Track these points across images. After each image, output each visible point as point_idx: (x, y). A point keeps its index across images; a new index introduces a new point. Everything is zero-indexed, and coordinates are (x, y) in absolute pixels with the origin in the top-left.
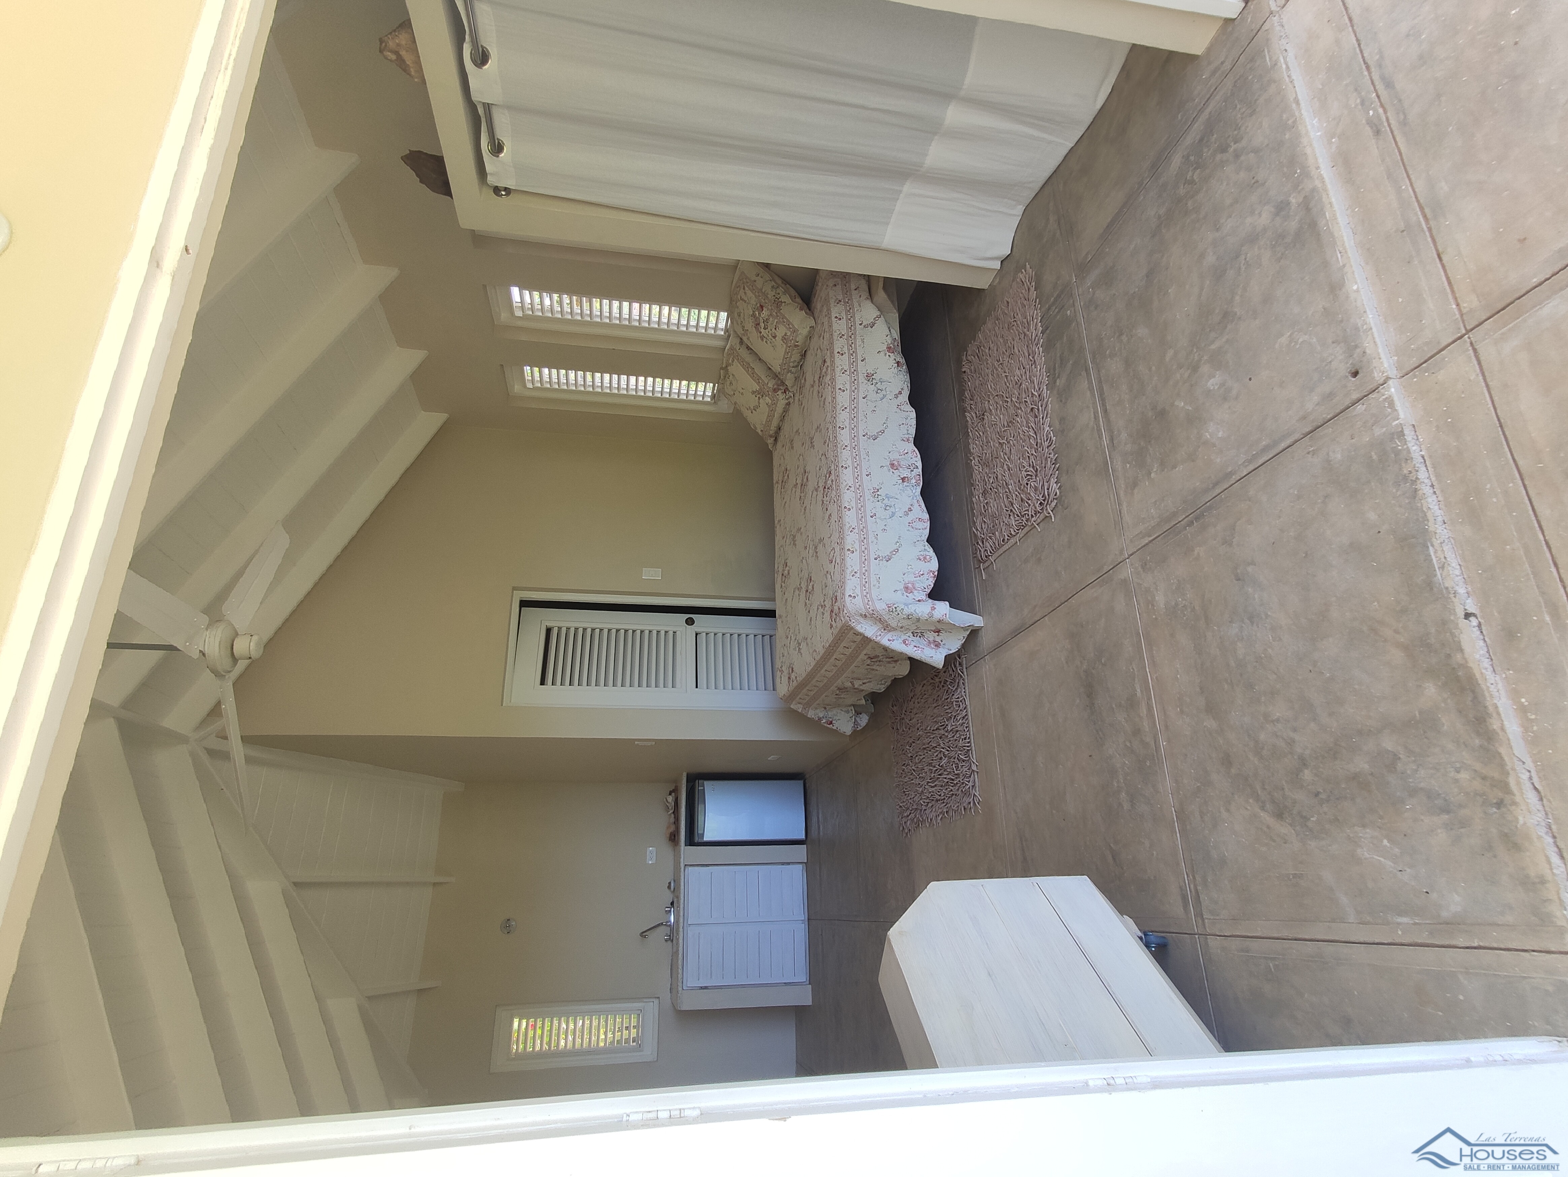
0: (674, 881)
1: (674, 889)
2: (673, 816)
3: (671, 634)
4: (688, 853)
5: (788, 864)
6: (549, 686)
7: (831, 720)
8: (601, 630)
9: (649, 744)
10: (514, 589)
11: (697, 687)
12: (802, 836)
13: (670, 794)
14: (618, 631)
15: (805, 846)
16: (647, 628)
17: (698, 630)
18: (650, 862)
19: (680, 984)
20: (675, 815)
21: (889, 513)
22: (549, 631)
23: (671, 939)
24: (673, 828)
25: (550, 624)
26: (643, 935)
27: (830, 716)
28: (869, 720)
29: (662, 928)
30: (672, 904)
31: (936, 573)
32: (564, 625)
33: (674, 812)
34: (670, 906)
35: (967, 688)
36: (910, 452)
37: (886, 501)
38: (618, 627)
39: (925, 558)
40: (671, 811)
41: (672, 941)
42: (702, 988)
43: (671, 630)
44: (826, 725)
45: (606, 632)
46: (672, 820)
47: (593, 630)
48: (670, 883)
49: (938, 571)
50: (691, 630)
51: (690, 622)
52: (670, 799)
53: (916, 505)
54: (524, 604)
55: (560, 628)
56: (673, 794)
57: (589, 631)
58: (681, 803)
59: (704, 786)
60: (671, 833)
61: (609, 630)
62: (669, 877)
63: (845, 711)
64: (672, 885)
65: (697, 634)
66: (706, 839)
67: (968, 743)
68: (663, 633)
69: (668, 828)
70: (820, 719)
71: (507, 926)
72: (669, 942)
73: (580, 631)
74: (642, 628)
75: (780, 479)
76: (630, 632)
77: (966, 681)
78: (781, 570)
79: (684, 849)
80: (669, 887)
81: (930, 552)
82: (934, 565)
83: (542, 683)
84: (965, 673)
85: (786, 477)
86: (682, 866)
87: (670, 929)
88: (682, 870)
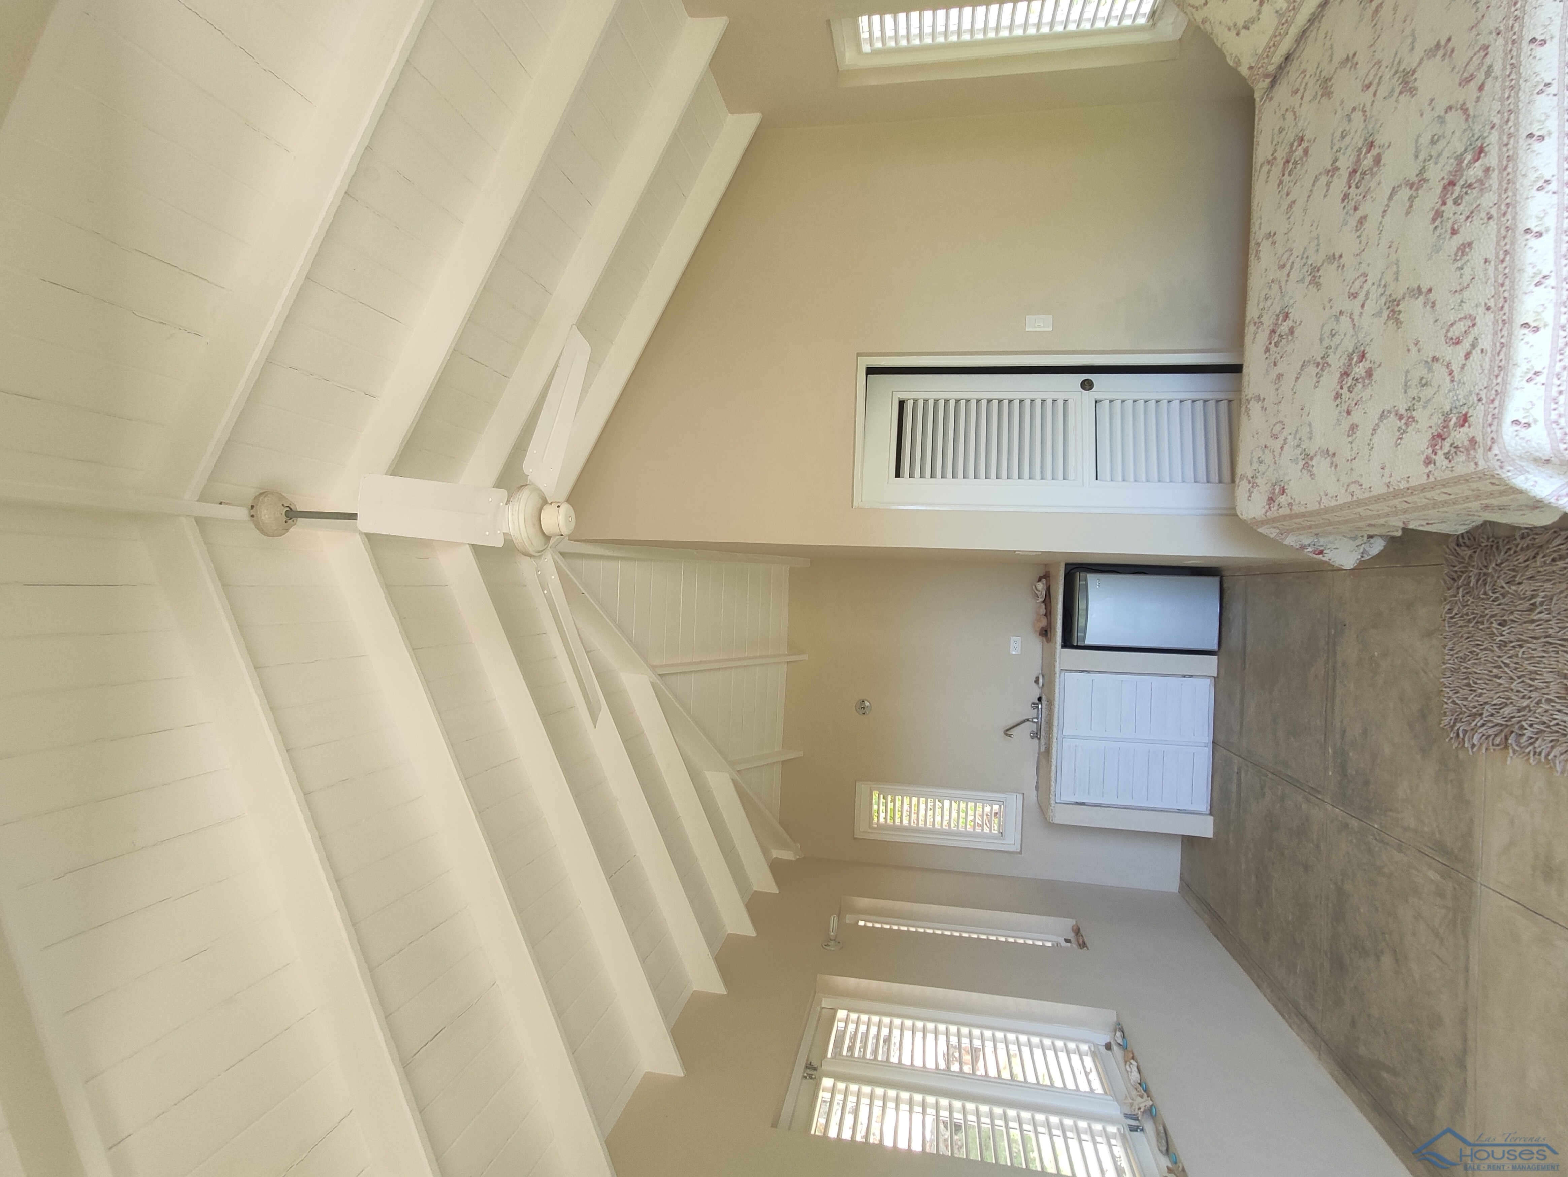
1: (1043, 685)
2: (1043, 606)
3: (1060, 403)
4: (1065, 657)
5: (1192, 677)
6: (905, 479)
8: (968, 401)
10: (859, 355)
11: (1097, 479)
12: (1215, 647)
13: (1039, 581)
14: (989, 401)
15: (1216, 657)
16: (1027, 396)
17: (1098, 397)
18: (1014, 653)
19: (1052, 797)
20: (1046, 605)
22: (902, 403)
23: (1036, 735)
24: (1044, 622)
25: (903, 396)
26: (1007, 732)
29: (1027, 723)
30: (1040, 699)
32: (921, 396)
33: (1043, 602)
34: (1037, 702)
38: (990, 396)
40: (1041, 600)
41: (1039, 739)
42: (1077, 803)
43: (1061, 397)
45: (973, 403)
46: (1043, 611)
47: (957, 401)
48: (1037, 678)
51: (1087, 385)
52: (1041, 586)
54: (871, 371)
55: (915, 401)
56: (1044, 580)
57: (952, 403)
58: (1057, 599)
59: (1086, 581)
60: (1042, 628)
61: (978, 401)
63: (1351, 538)
64: (1041, 680)
65: (1096, 402)
66: (1088, 642)
69: (1039, 621)
70: (1303, 547)
71: (862, 707)
72: (1036, 740)
73: (941, 403)
74: (1022, 396)
76: (1006, 402)
80: (1037, 681)
83: (898, 475)
86: (1057, 670)
87: (1037, 727)
88: (1057, 675)
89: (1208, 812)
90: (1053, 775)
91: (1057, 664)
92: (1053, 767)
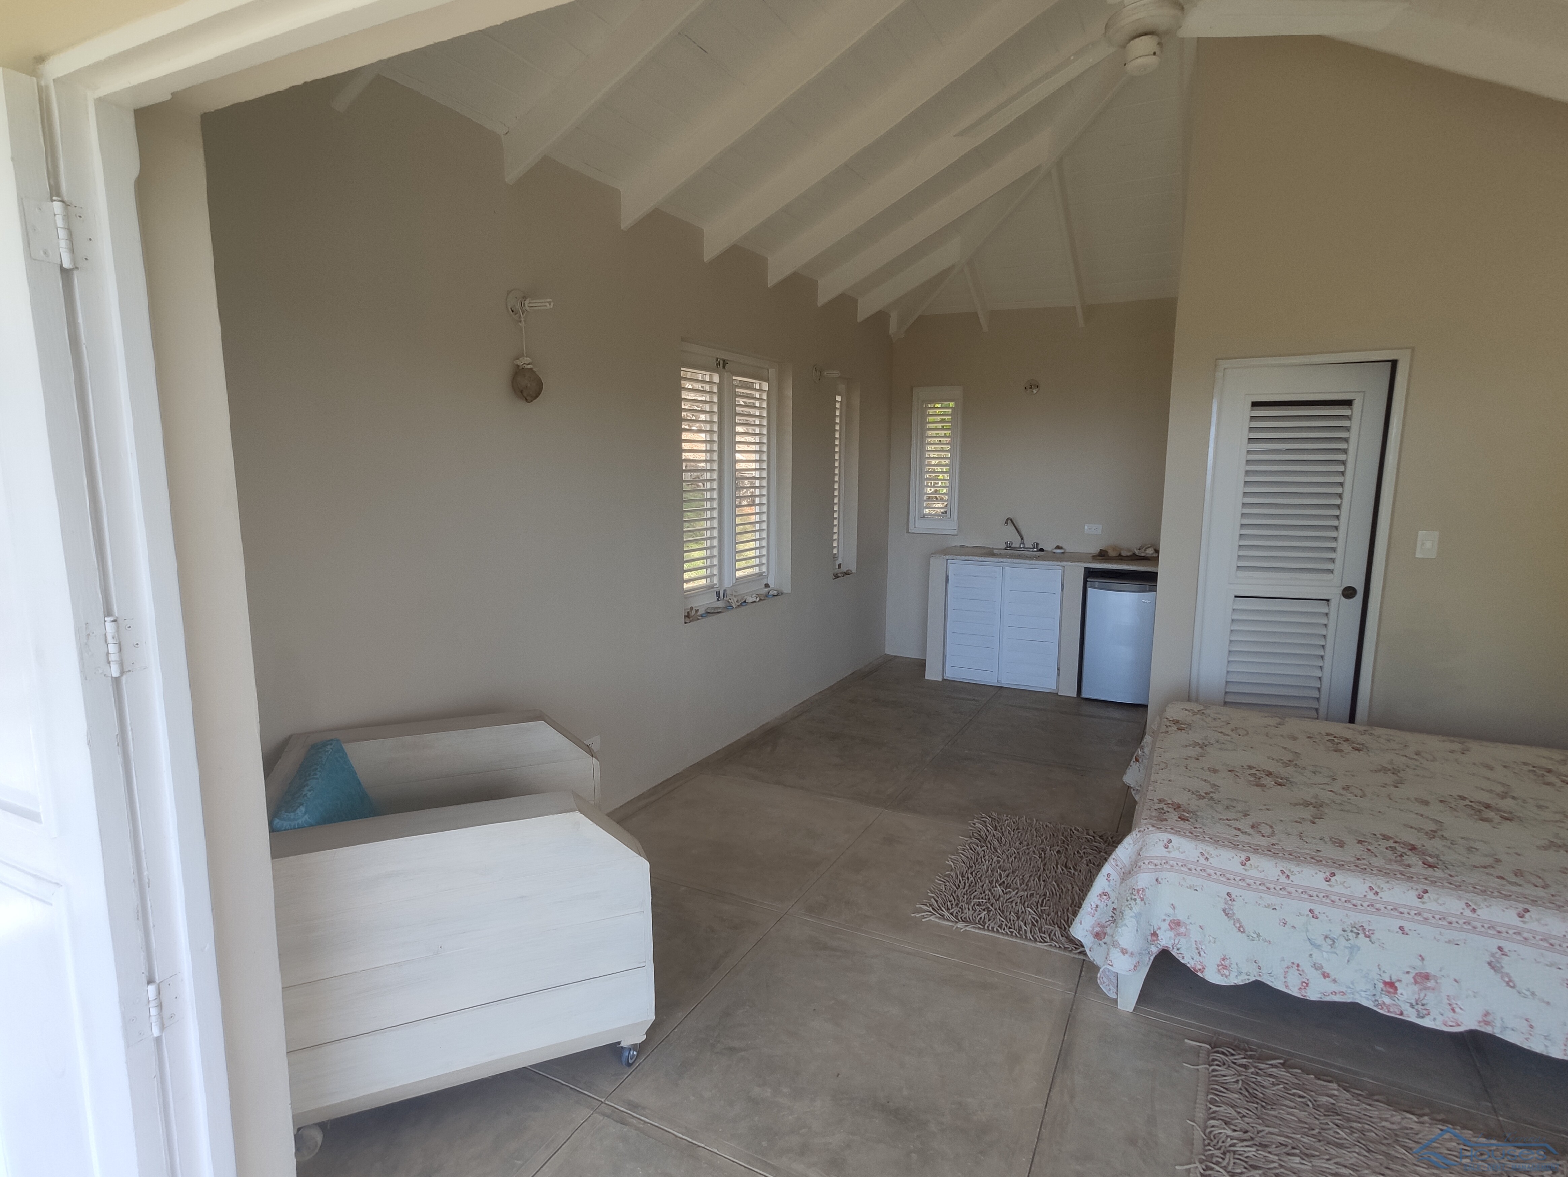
0: (1063, 553)
1: (1054, 553)
2: (1129, 554)
3: (1330, 566)
4: (1077, 571)
5: (1058, 674)
6: (1248, 412)
7: (1140, 761)
10: (1416, 350)
11: (1236, 597)
12: (1084, 695)
15: (1076, 696)
16: (1341, 534)
17: (1333, 603)
18: (1086, 527)
19: (954, 557)
20: (1130, 556)
21: (1320, 941)
22: (1348, 403)
23: (1009, 546)
24: (1112, 553)
25: (1357, 405)
26: (1010, 521)
27: (1144, 760)
29: (1019, 539)
30: (1042, 550)
31: (1199, 974)
32: (1355, 423)
33: (1134, 554)
34: (1040, 548)
35: (1057, 951)
37: (1342, 942)
39: (1225, 967)
40: (1137, 552)
41: (1004, 549)
42: (947, 577)
43: (1337, 567)
45: (1340, 479)
46: (1124, 553)
47: (1344, 463)
48: (1061, 548)
49: (1203, 980)
50: (1335, 594)
51: (1349, 593)
52: (1150, 552)
53: (1335, 987)
54: (1393, 366)
55: (1349, 418)
56: (1154, 555)
57: (1342, 457)
58: (1132, 565)
60: (1107, 552)
61: (1341, 484)
62: (1069, 548)
64: (1058, 551)
65: (1328, 600)
66: (1090, 590)
67: (993, 928)
68: (1332, 555)
69: (1115, 549)
71: (1032, 385)
72: (1002, 547)
73: (1342, 446)
74: (1340, 530)
76: (1337, 513)
77: (1067, 954)
79: (1083, 567)
80: (1058, 547)
82: (1213, 976)
83: (1255, 404)
84: (1077, 956)
86: (1064, 563)
87: (1016, 548)
88: (1059, 563)
89: (945, 678)
90: (970, 558)
91: (1070, 563)
92: (977, 558)
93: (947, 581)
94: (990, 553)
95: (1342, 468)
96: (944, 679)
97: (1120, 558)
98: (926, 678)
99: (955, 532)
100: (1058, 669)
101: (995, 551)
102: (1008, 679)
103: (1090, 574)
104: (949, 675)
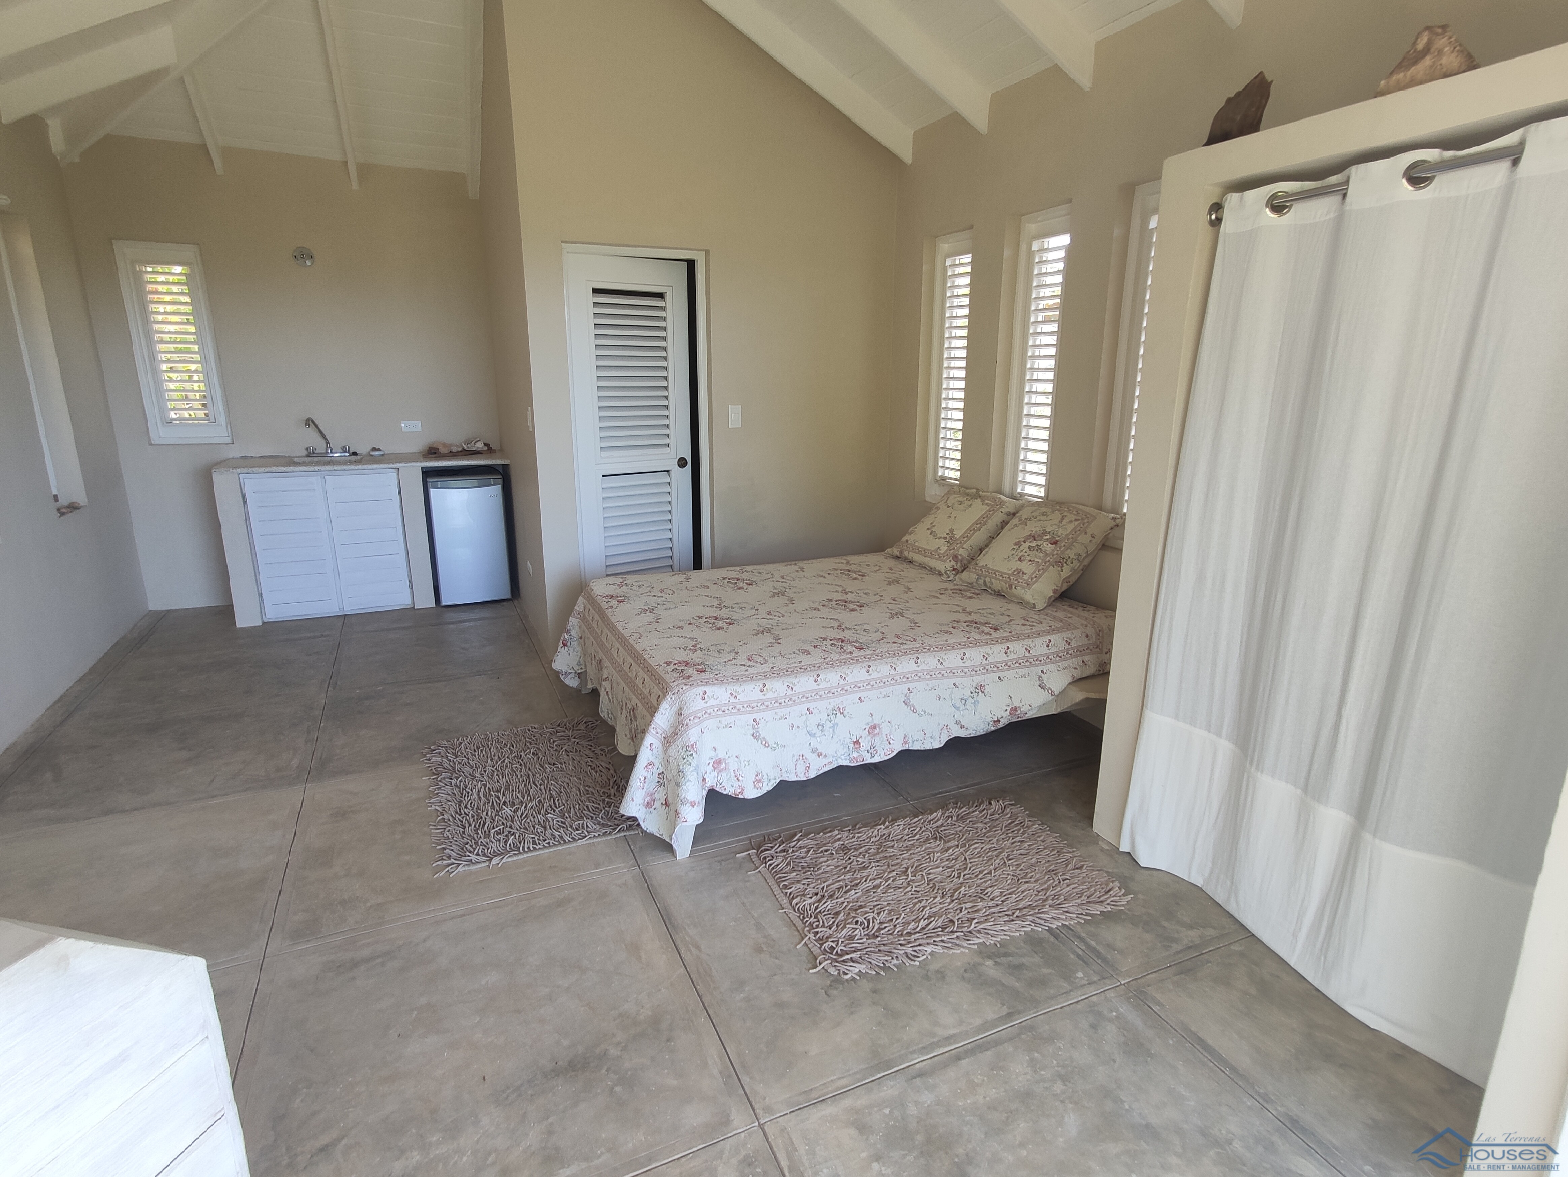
0: (382, 455)
1: (372, 455)
2: (460, 449)
3: (667, 441)
4: (413, 472)
5: (411, 588)
6: (591, 298)
7: (568, 644)
8: (665, 358)
9: (530, 424)
10: (707, 252)
11: (603, 476)
12: (444, 603)
13: (485, 444)
14: (666, 378)
15: (435, 606)
16: (671, 412)
17: (673, 473)
18: (403, 425)
19: (245, 470)
20: (461, 451)
21: (815, 730)
22: (660, 296)
23: (310, 453)
24: (443, 450)
25: (668, 297)
26: (309, 422)
27: (572, 643)
28: (572, 688)
29: (324, 443)
30: (355, 454)
31: (740, 796)
32: (669, 314)
33: (464, 450)
34: (351, 452)
35: (599, 839)
36: (891, 746)
37: (829, 724)
38: (670, 379)
39: (759, 781)
40: (466, 447)
41: (308, 456)
42: (244, 496)
43: (672, 441)
44: (562, 638)
45: (663, 364)
46: (455, 449)
47: (665, 349)
48: (379, 450)
49: (744, 799)
50: (673, 465)
51: (682, 463)
52: (480, 445)
53: (826, 761)
54: (691, 265)
55: (664, 309)
56: (486, 448)
57: (663, 344)
58: (472, 459)
59: (494, 485)
60: (439, 449)
61: (666, 368)
63: (580, 661)
64: (377, 453)
65: (668, 471)
66: (432, 491)
67: (528, 848)
68: (667, 431)
69: (444, 445)
70: (568, 632)
71: (303, 255)
72: (305, 453)
73: (662, 334)
74: (671, 407)
75: (853, 567)
76: (666, 393)
77: (609, 838)
78: (745, 576)
79: (417, 466)
80: (374, 449)
81: (767, 787)
83: (596, 291)
84: (618, 835)
85: (854, 576)
86: (397, 465)
87: (322, 453)
88: (391, 466)
89: (266, 620)
90: (274, 469)
91: (403, 464)
92: (283, 469)
93: (245, 502)
94: (291, 462)
95: (664, 354)
96: (264, 623)
97: (453, 455)
98: (238, 626)
99: (229, 440)
100: (410, 582)
101: (296, 460)
102: (351, 605)
103: (427, 473)
104: (272, 615)
